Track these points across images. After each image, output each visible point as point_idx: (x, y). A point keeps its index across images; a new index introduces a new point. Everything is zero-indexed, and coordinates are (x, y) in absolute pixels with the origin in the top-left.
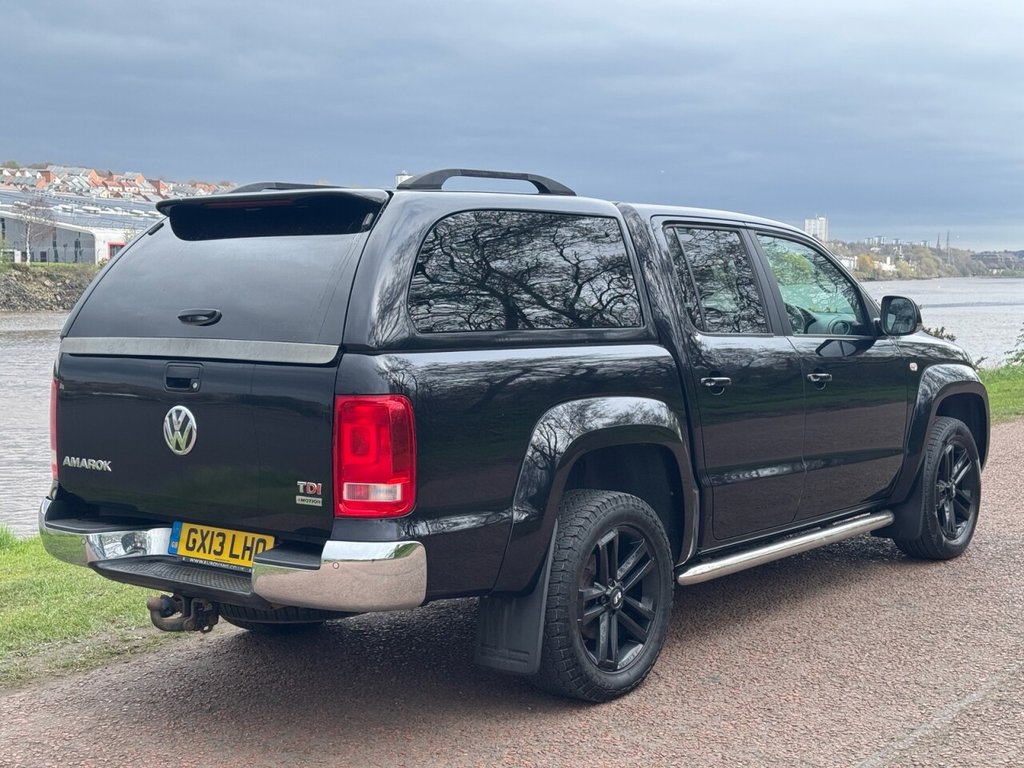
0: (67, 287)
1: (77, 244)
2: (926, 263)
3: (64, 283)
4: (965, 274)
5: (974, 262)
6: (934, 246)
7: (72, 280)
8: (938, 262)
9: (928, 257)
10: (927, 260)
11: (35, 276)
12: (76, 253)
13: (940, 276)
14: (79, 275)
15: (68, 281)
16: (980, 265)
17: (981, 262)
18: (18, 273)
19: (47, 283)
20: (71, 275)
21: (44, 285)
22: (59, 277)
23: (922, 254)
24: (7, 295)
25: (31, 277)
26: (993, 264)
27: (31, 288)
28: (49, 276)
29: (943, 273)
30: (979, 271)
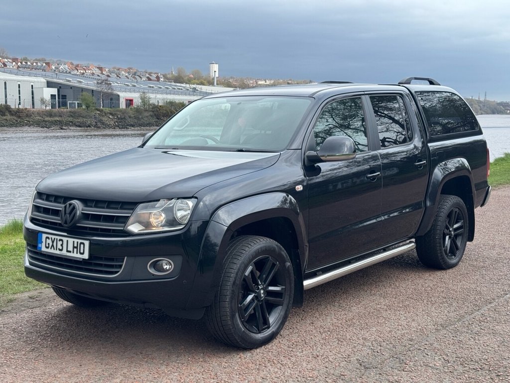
0: (119, 119)
1: (111, 99)
2: (475, 107)
3: (118, 117)
4: (493, 113)
5: (498, 107)
6: (477, 99)
7: (121, 116)
8: (480, 107)
9: (476, 104)
10: (476, 106)
11: (106, 114)
12: (111, 103)
13: (482, 114)
14: (123, 113)
15: (119, 116)
16: (501, 108)
17: (501, 107)
18: (99, 112)
19: (111, 117)
20: (120, 113)
21: (109, 118)
22: (115, 114)
23: (472, 103)
24: (96, 122)
25: (104, 114)
26: (508, 108)
27: (105, 119)
28: (111, 114)
29: (483, 113)
30: (501, 111)
